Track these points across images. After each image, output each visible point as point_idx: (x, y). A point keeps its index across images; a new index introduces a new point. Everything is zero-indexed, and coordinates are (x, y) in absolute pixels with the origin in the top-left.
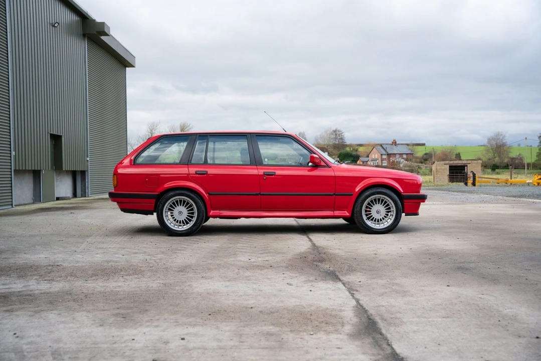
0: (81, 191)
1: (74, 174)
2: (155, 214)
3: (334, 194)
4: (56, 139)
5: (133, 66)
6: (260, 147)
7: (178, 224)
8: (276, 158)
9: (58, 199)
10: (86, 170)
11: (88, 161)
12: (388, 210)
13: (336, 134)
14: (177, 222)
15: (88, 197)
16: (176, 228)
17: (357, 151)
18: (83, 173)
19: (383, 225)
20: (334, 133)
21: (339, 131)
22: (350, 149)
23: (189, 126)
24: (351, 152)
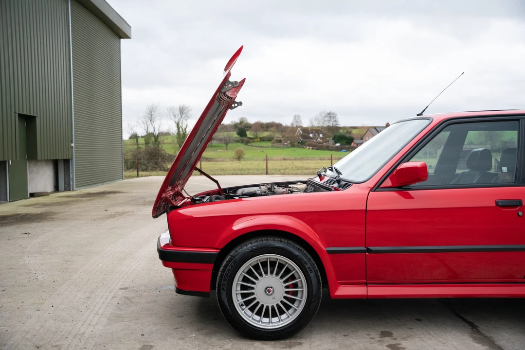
0: (65, 184)
1: (55, 163)
4: (28, 121)
5: (128, 37)
9: (32, 195)
10: (70, 158)
11: (72, 147)
13: (330, 117)
15: (73, 190)
17: (350, 133)
18: (67, 162)
20: (328, 116)
21: (333, 114)
22: (344, 131)
23: (187, 108)
24: (345, 134)
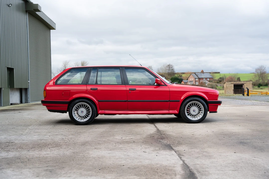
0: (25, 100)
1: (21, 90)
2: (68, 113)
3: (169, 101)
5: (54, 29)
6: (127, 74)
7: (81, 118)
8: (136, 80)
9: (11, 104)
10: (28, 88)
11: (29, 82)
12: (200, 110)
13: (169, 67)
14: (80, 117)
15: (29, 103)
16: (80, 120)
17: (181, 76)
18: (26, 90)
19: (197, 118)
20: (168, 67)
21: (171, 65)
22: (177, 75)
23: (86, 63)
24: (178, 77)
